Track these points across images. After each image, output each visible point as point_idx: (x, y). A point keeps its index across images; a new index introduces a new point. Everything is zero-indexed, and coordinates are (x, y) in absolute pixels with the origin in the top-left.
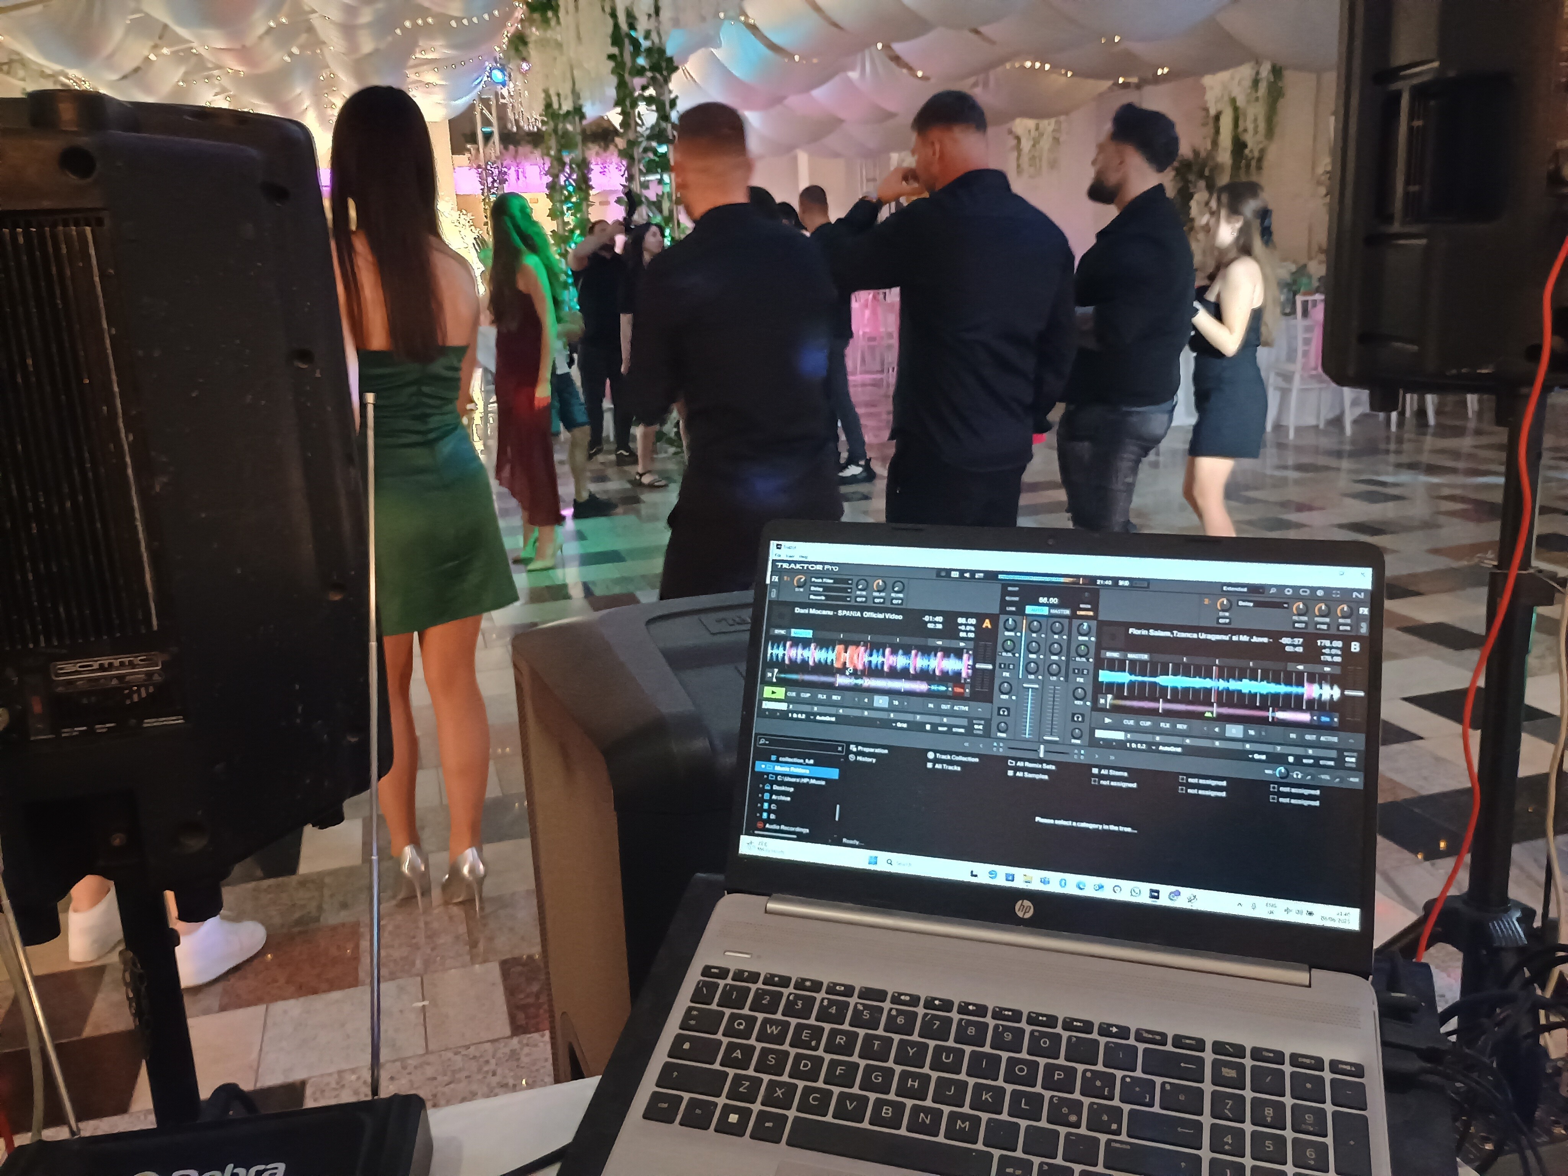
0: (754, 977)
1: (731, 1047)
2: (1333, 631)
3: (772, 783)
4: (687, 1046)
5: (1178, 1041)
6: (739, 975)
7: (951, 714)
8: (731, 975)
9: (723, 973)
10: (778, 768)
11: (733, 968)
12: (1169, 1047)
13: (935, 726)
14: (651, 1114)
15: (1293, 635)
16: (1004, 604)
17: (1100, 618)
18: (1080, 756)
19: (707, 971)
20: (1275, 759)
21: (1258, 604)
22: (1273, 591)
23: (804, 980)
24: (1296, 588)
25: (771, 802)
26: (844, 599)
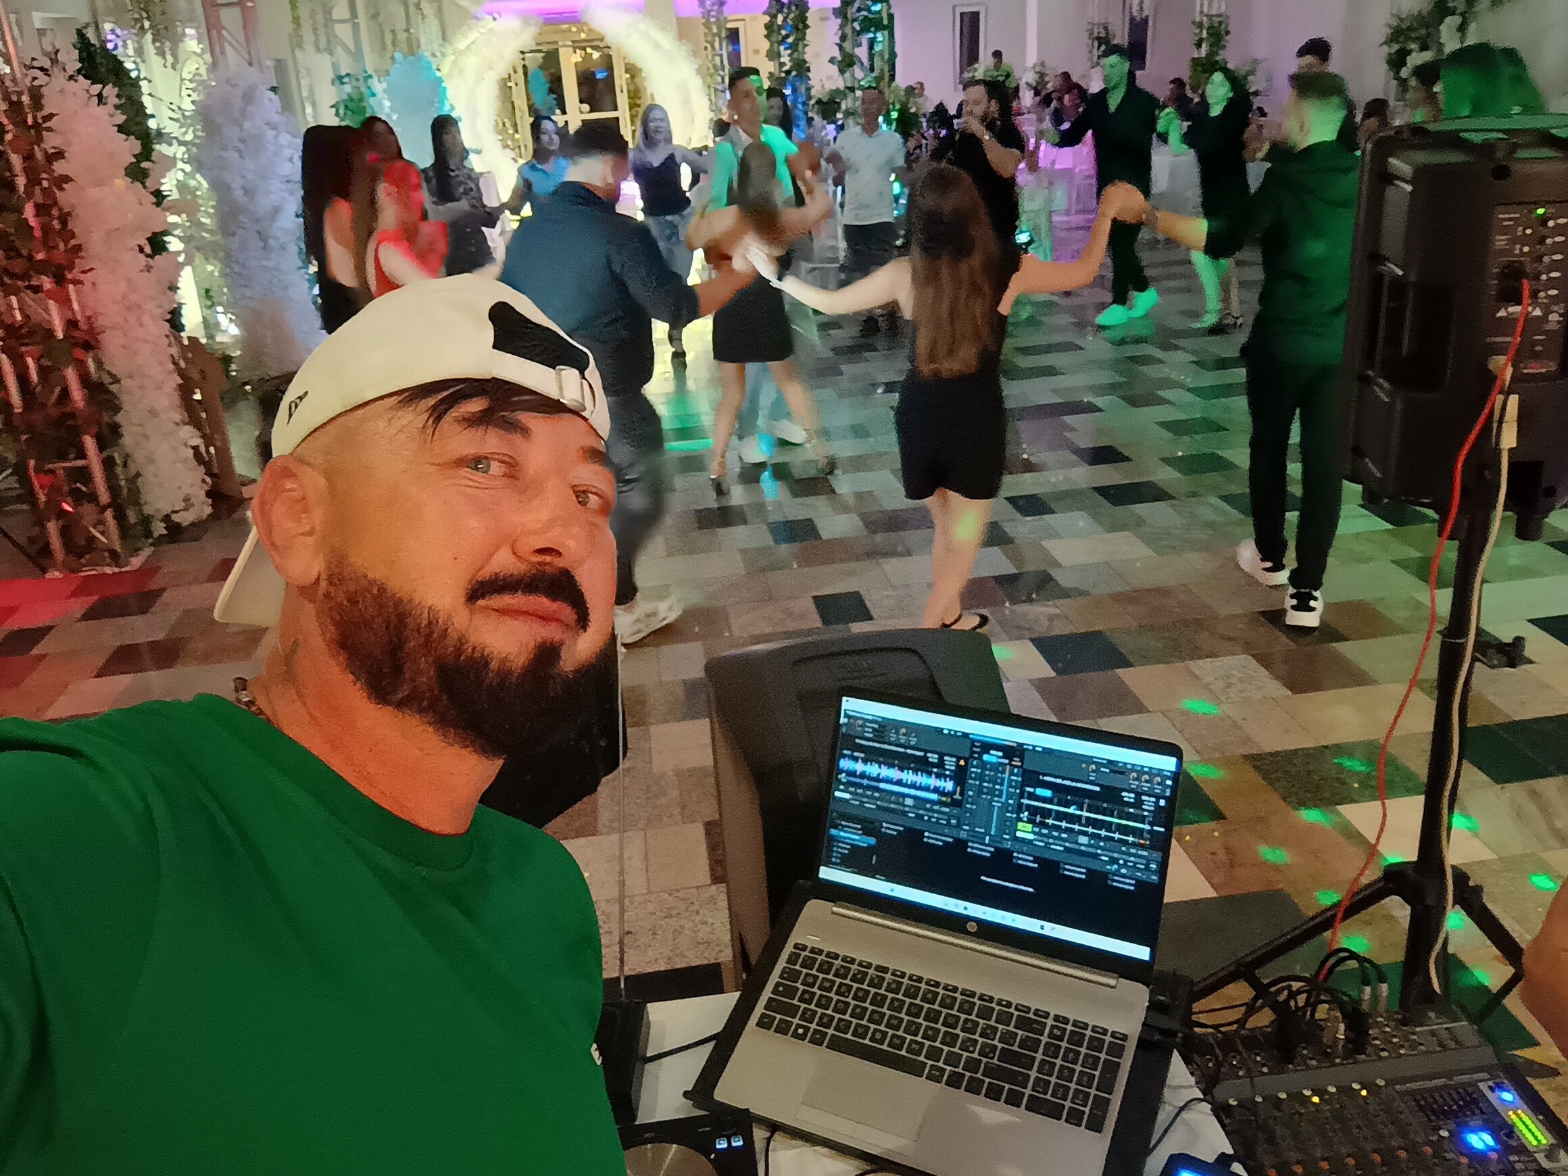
0: (820, 952)
1: (804, 992)
2: (1151, 792)
3: (839, 842)
4: (781, 989)
5: (1037, 1012)
6: (813, 951)
7: (939, 812)
8: (808, 949)
9: (804, 948)
10: (842, 834)
11: (810, 945)
12: (1031, 1015)
13: (930, 817)
14: (760, 1024)
15: (1129, 791)
16: (973, 752)
17: (1025, 767)
18: (1009, 845)
19: (796, 946)
20: (1113, 861)
21: (1112, 771)
22: (1120, 765)
23: (847, 957)
24: (1134, 765)
25: (838, 852)
26: (883, 737)
